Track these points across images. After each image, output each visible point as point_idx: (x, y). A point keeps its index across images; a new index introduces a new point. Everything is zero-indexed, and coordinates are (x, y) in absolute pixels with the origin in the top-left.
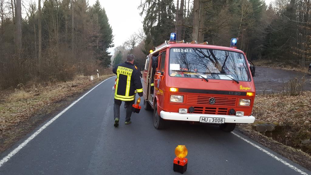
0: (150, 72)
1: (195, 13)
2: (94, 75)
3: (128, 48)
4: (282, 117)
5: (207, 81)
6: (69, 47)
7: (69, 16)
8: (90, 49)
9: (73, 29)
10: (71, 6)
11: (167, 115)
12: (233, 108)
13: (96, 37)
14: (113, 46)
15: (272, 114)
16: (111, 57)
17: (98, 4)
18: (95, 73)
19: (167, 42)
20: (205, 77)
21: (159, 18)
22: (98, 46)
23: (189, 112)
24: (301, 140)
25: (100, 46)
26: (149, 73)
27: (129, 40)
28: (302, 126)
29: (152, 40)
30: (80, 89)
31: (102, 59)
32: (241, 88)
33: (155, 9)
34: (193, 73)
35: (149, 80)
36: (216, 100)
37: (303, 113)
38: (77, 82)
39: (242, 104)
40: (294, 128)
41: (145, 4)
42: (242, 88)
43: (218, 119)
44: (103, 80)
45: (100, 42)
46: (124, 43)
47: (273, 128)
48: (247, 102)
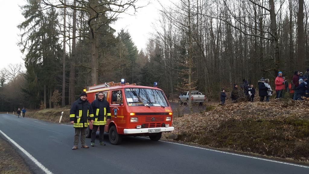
1: (93, 56)
4: (180, 130)
12: (163, 123)
20: (148, 105)
23: (142, 128)
32: (166, 111)
37: (190, 125)
39: (167, 120)
40: (188, 135)
43: (157, 130)
48: (169, 118)
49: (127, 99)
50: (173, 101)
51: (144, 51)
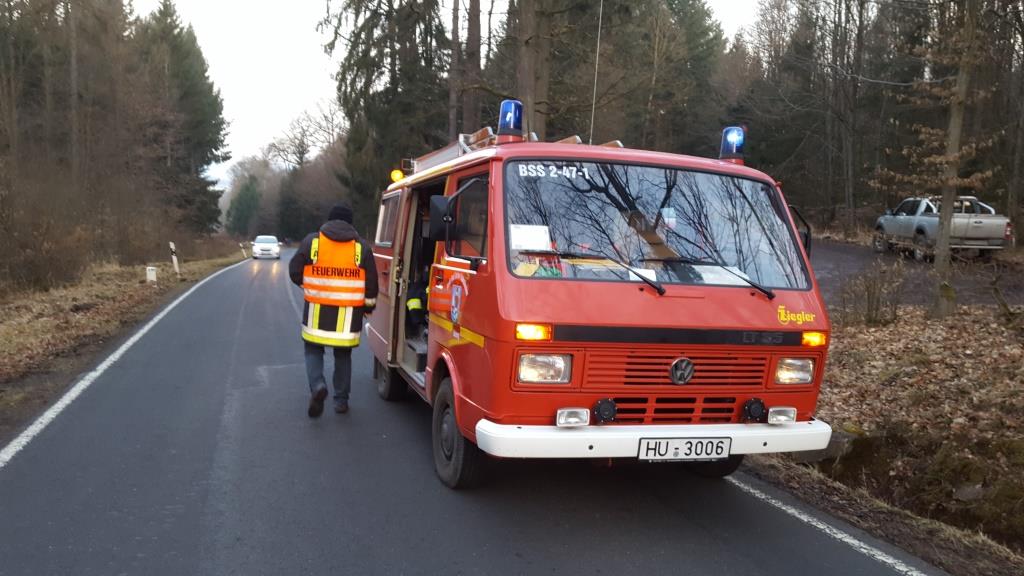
0: (402, 254)
1: (524, 49)
2: (157, 261)
3: (285, 163)
4: (868, 405)
5: (661, 292)
6: (61, 160)
7: (58, 49)
8: (140, 168)
9: (75, 97)
10: (67, 12)
11: (503, 439)
12: (755, 396)
13: (164, 125)
14: (226, 158)
15: (830, 394)
16: (219, 196)
17: (167, 11)
18: (161, 256)
19: (467, 140)
20: (651, 275)
21: (393, 64)
22: (172, 157)
23: (595, 421)
24: (949, 487)
25: (178, 158)
26: (397, 258)
27: (285, 137)
28: (947, 438)
29: (370, 140)
30: (107, 321)
31: (189, 202)
32: (783, 318)
33: (377, 33)
34: (604, 262)
35: (398, 284)
36: (696, 367)
37: (938, 388)
38: (94, 293)
39: (785, 376)
40: (915, 443)
41: (341, 14)
42: (785, 318)
43: (705, 442)
44: (197, 281)
45: (178, 142)
46: (266, 147)
47: (847, 445)
48: (802, 369)
49: (513, 228)
50: (847, 235)
51: (746, 38)
